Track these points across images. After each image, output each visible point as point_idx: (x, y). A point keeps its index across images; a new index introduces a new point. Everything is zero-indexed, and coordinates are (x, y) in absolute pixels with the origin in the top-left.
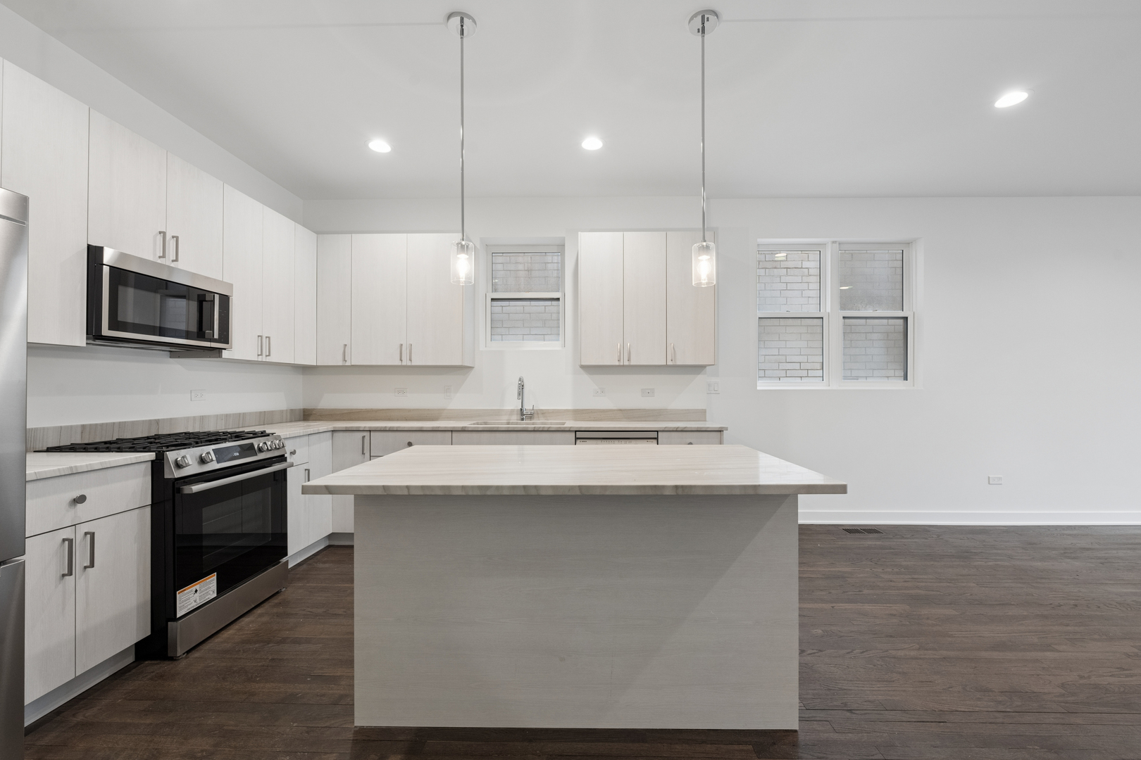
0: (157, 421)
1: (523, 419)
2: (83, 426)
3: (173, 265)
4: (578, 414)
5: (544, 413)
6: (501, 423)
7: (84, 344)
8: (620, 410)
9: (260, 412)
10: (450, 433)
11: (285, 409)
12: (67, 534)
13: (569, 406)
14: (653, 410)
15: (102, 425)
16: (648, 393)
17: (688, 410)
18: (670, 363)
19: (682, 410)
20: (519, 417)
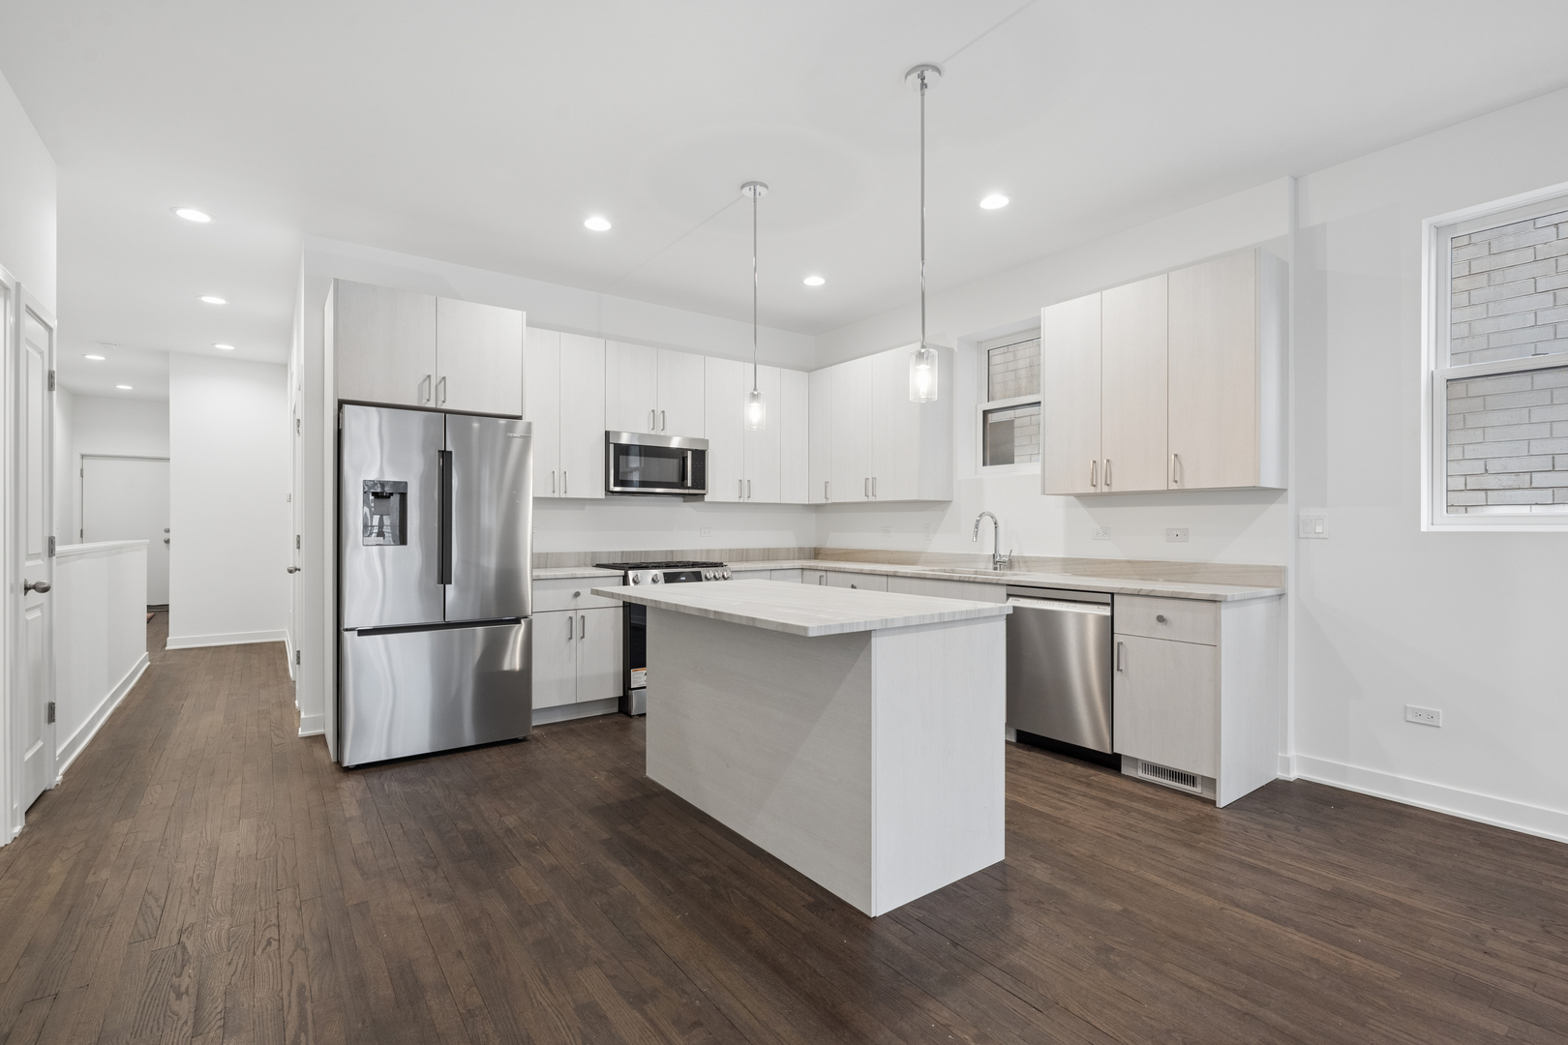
0: (672, 552)
1: (995, 569)
2: (622, 552)
3: (662, 434)
4: (1069, 564)
5: (1027, 562)
6: (965, 571)
7: (603, 497)
8: (1129, 562)
9: (764, 549)
10: (886, 578)
11: (795, 546)
12: (571, 614)
13: (1059, 552)
14: (1182, 564)
15: (634, 552)
16: (1178, 535)
17: (1246, 566)
18: (1173, 486)
19: (1235, 566)
20: (991, 566)
